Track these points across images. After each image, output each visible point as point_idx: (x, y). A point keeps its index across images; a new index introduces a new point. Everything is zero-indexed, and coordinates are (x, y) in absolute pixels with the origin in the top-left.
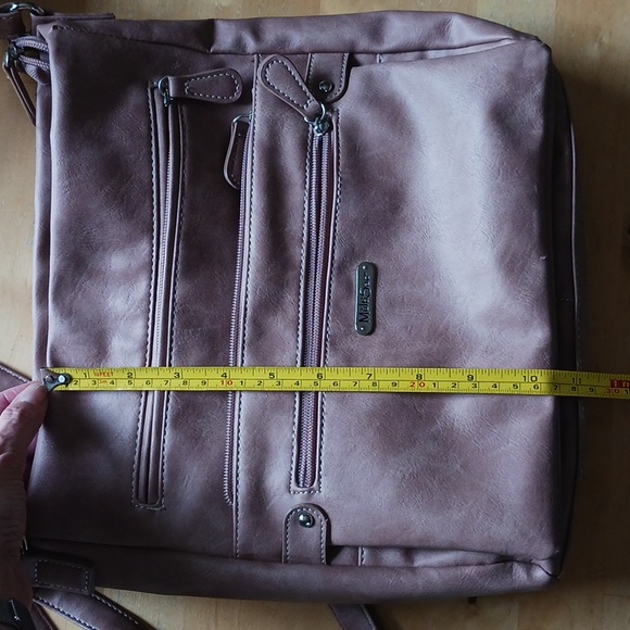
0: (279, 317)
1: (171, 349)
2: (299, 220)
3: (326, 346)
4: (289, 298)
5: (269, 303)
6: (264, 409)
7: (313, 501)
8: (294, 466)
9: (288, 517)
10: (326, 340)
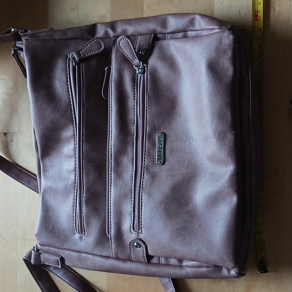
0: (126, 157)
1: (83, 173)
2: (133, 114)
3: (144, 170)
4: (130, 149)
5: (121, 151)
6: (120, 198)
7: (139, 237)
8: (132, 222)
9: (130, 243)
10: (144, 167)
